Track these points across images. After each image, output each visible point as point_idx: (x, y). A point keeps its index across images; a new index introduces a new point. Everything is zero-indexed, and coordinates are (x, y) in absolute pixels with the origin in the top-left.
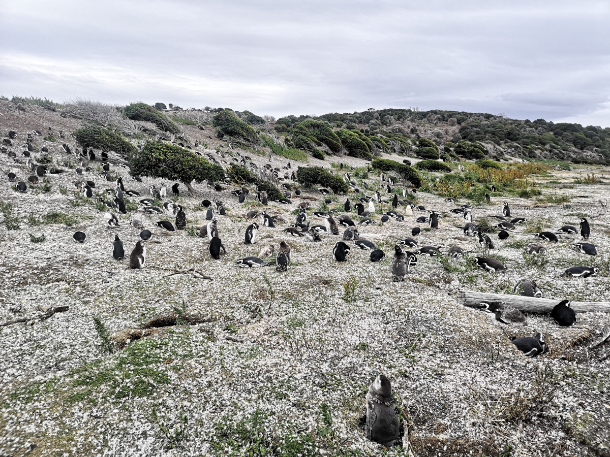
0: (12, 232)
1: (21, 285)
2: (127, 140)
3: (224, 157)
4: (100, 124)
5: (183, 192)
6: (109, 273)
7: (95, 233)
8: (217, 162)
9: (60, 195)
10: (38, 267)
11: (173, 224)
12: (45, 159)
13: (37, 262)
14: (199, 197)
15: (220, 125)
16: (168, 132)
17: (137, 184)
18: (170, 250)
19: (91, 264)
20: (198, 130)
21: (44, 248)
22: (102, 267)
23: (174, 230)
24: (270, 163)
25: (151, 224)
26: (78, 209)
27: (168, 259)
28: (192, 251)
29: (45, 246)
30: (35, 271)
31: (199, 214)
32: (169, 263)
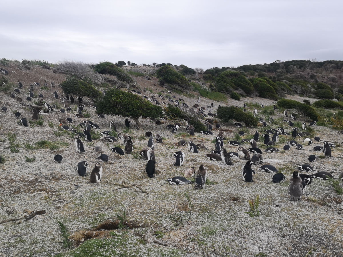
0: (14, 154)
1: (16, 193)
2: (96, 88)
3: (164, 99)
4: (79, 78)
5: (133, 126)
6: (76, 186)
7: (69, 155)
8: (159, 104)
9: (49, 128)
10: (28, 180)
11: (124, 150)
12: (41, 102)
13: (28, 177)
14: (144, 129)
15: (162, 76)
16: (125, 82)
17: (101, 119)
18: (120, 169)
19: (64, 179)
20: (146, 80)
21: (34, 166)
22: (71, 181)
23: (124, 154)
24: (198, 103)
25: (108, 150)
26: (59, 138)
27: (118, 177)
28: (135, 170)
29: (35, 165)
30: (26, 183)
31: (143, 142)
32: (118, 180)
